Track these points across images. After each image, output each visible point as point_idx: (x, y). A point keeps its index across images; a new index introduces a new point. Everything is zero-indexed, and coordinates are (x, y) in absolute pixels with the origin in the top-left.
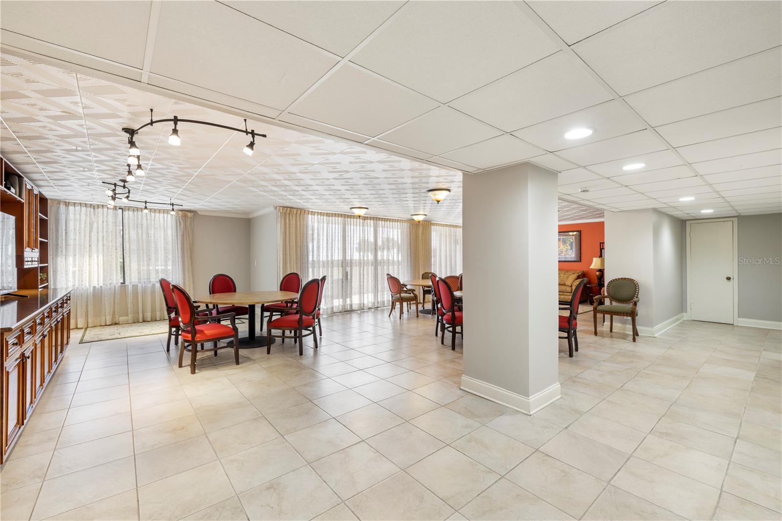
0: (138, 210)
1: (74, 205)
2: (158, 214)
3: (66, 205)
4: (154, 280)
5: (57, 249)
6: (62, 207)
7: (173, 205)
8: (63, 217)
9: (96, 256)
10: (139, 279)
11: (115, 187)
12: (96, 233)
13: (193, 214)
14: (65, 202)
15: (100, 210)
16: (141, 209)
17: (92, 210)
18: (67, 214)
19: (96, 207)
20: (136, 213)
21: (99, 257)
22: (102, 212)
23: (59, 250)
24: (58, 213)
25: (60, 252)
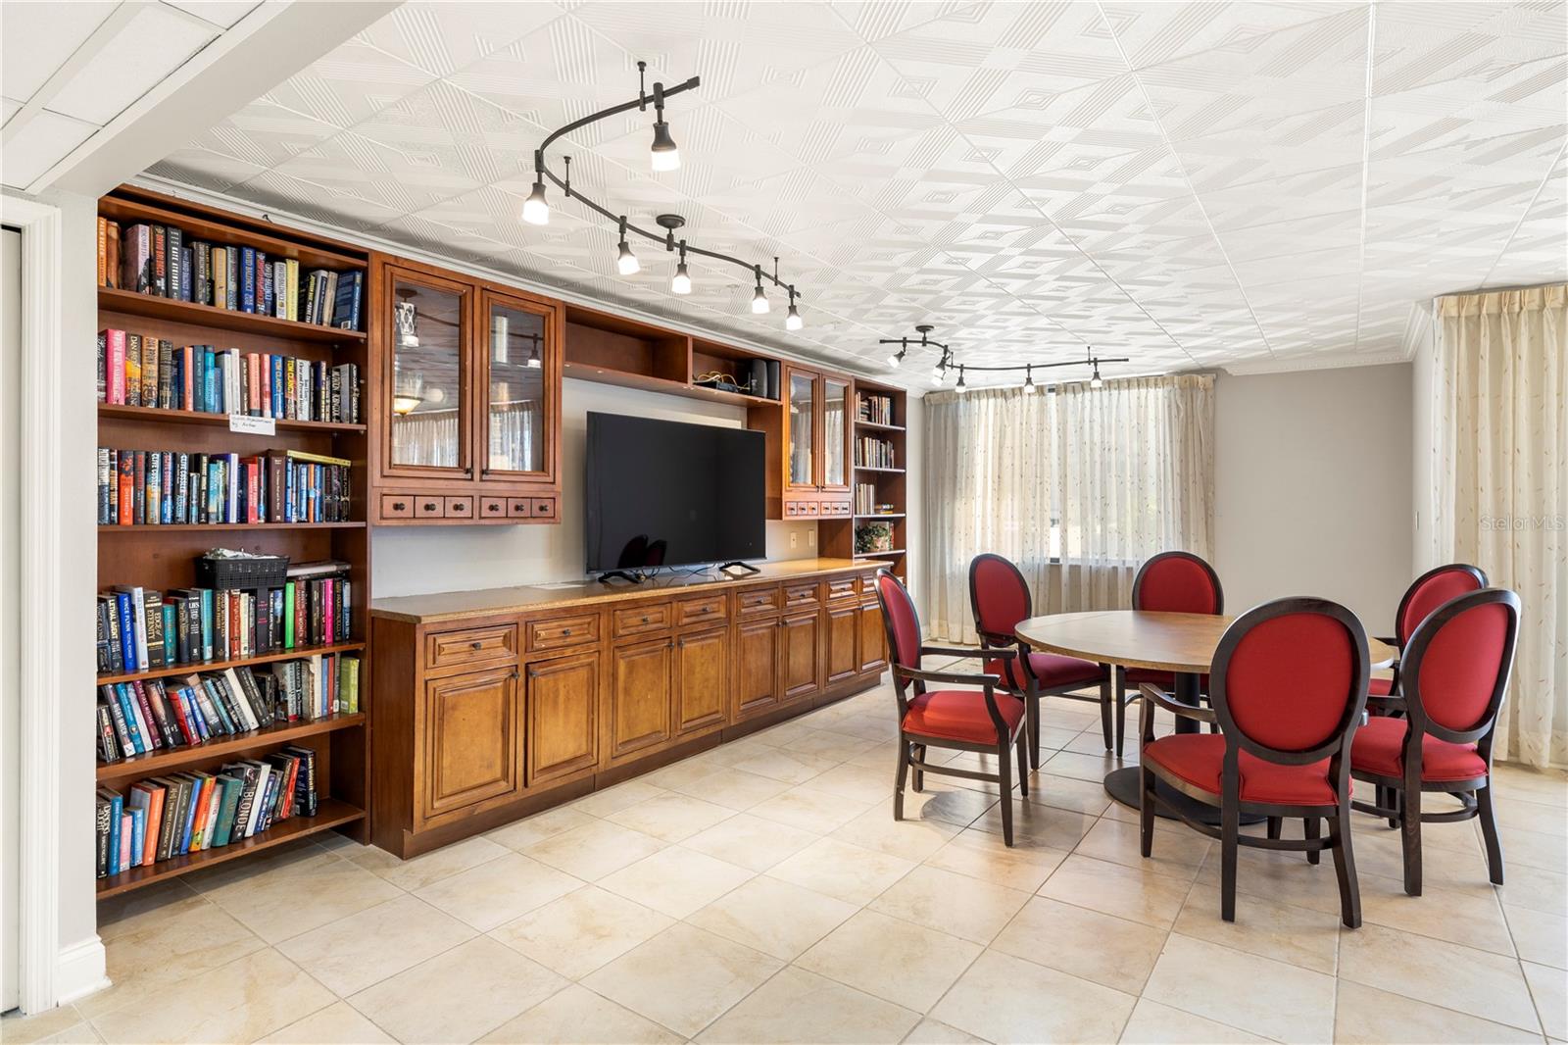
0: (1083, 390)
1: (978, 396)
2: (1127, 391)
3: (967, 399)
4: (1116, 558)
5: (954, 486)
6: (962, 401)
7: (1096, 361)
10: (1083, 552)
11: (905, 345)
12: (1010, 450)
13: (1210, 377)
16: (1021, 389)
19: (1009, 394)
20: (1079, 396)
24: (957, 416)
25: (958, 492)
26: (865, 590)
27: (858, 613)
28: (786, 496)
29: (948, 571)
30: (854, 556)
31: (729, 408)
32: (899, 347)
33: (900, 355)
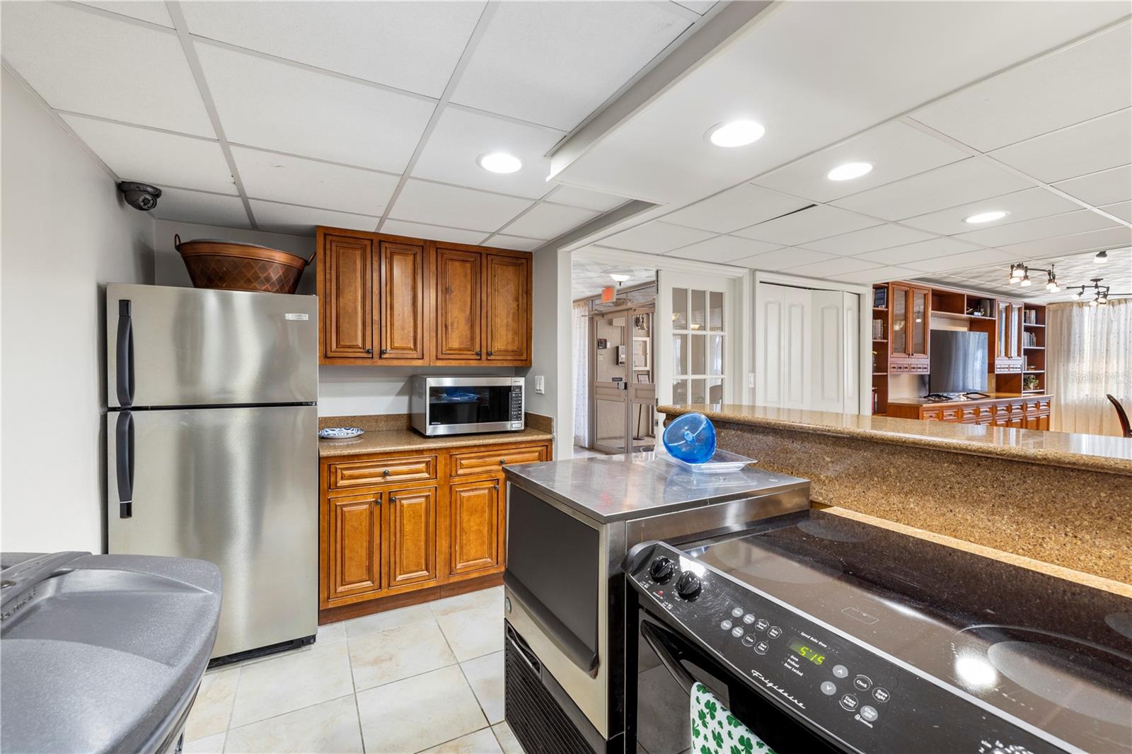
3: (1080, 307)
5: (1069, 355)
6: (1075, 308)
8: (1075, 320)
9: (1115, 361)
11: (1083, 289)
12: (1116, 335)
14: (1079, 303)
15: (1123, 306)
17: (1111, 307)
18: (1082, 316)
19: (1116, 303)
21: (1120, 363)
22: (1125, 308)
23: (1072, 355)
24: (1071, 316)
25: (1072, 358)
26: (998, 413)
27: (1038, 419)
28: (996, 362)
29: (1062, 402)
30: (1023, 392)
31: (963, 322)
32: (1081, 290)
33: (1081, 293)
